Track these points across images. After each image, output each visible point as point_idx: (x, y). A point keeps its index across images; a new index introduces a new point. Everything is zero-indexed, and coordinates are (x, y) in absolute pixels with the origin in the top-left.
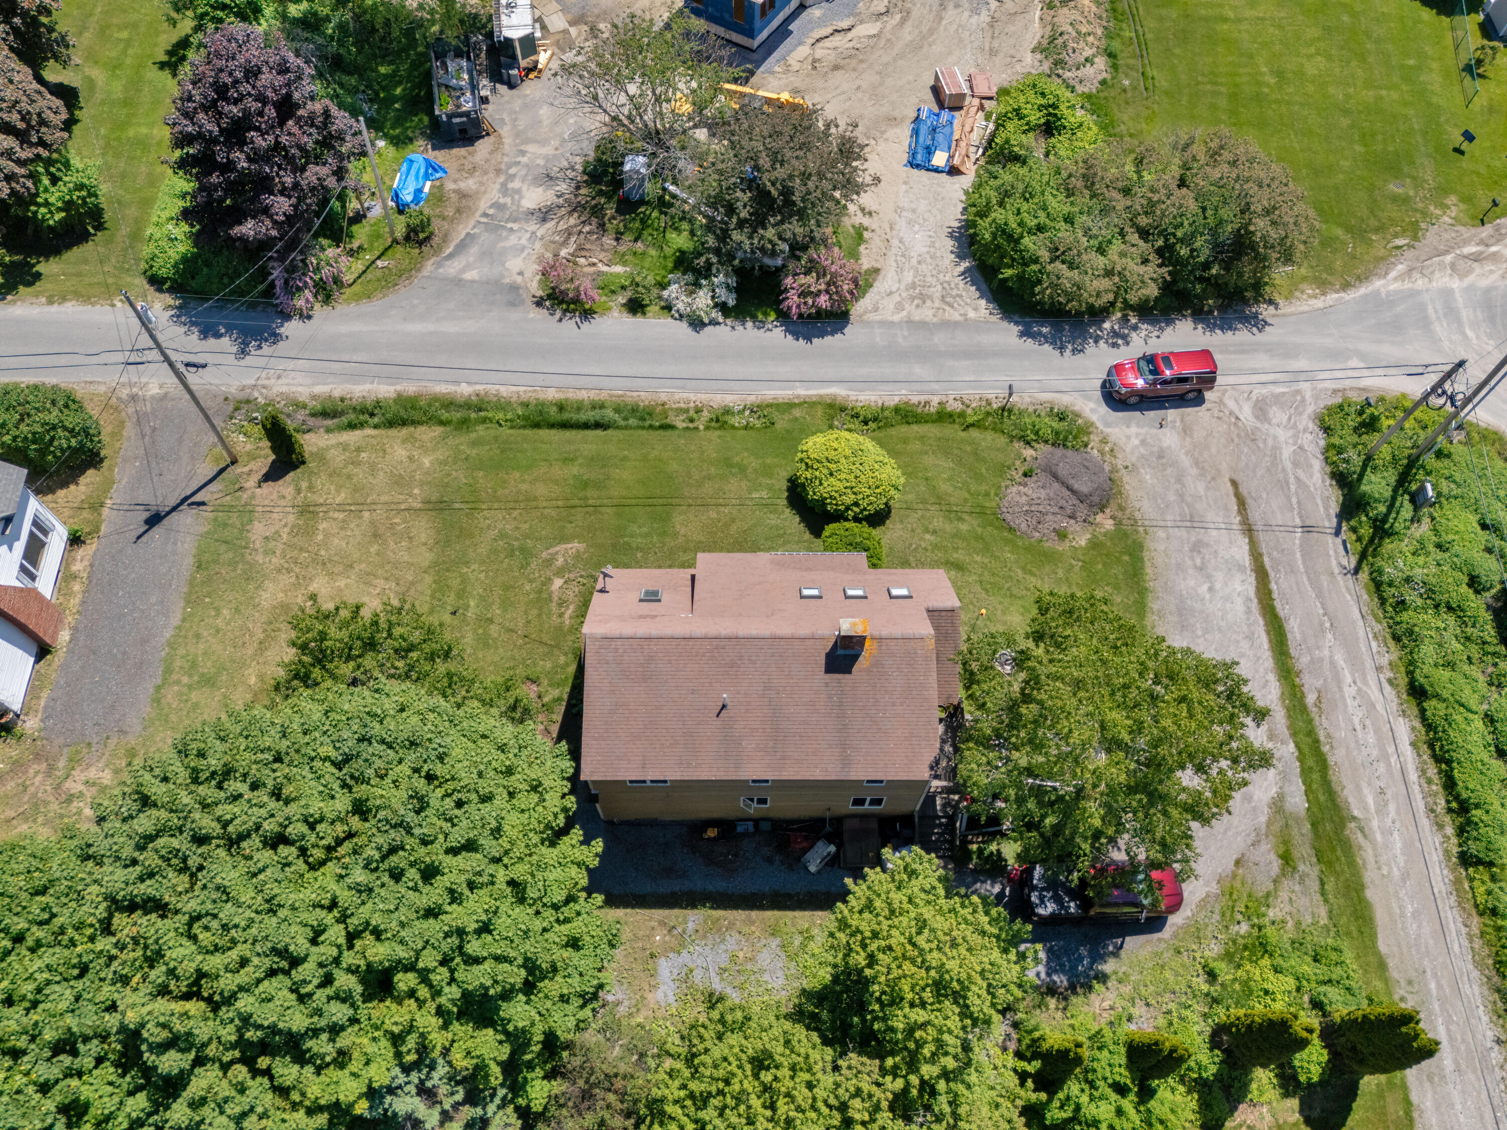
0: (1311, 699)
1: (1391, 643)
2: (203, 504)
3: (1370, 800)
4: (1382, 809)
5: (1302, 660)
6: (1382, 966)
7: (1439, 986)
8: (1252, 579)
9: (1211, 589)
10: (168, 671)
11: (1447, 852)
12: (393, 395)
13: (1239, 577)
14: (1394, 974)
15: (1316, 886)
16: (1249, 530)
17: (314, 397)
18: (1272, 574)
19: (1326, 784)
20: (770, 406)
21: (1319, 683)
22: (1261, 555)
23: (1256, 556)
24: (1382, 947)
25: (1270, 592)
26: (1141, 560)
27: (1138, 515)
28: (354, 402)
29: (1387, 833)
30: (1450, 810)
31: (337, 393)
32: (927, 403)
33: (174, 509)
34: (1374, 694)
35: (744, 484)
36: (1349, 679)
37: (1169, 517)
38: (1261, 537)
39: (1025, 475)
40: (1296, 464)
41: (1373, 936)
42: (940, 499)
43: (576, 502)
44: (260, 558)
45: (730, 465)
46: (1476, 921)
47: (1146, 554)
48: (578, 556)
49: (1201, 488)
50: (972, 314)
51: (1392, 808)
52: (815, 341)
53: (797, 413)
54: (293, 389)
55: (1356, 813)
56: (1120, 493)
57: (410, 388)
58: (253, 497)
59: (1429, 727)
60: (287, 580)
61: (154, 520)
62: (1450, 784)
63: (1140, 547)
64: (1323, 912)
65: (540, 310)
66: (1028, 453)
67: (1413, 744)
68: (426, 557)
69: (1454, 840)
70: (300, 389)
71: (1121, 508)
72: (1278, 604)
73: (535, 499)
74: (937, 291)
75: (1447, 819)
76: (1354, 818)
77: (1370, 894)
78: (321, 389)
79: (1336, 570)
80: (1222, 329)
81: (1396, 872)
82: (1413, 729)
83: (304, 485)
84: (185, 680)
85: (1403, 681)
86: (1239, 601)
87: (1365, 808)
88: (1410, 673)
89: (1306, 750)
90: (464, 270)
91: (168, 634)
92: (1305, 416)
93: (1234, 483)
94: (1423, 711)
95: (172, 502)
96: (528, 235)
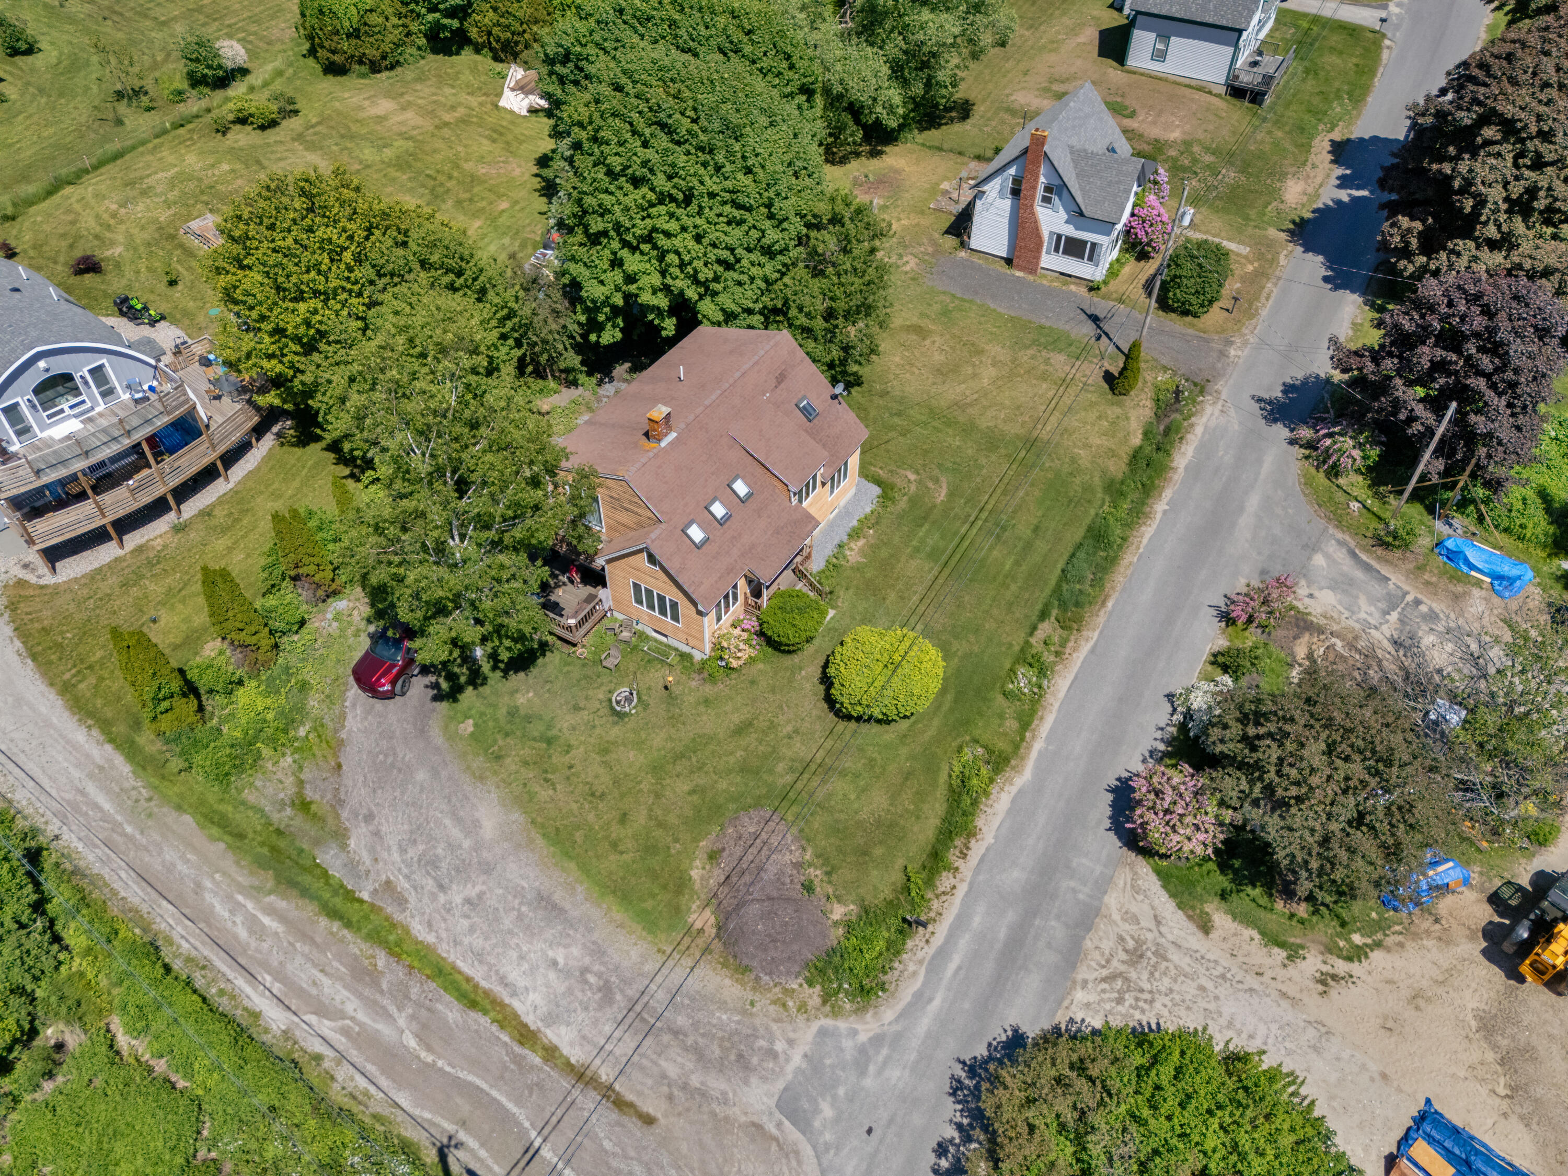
0: (382, 960)
2: (1097, 339)
4: (251, 920)
5: (419, 988)
6: (179, 808)
7: (124, 834)
8: (529, 1019)
10: (963, 300)
12: (1173, 465)
13: (543, 1009)
14: (166, 810)
16: (581, 1076)
17: (1192, 426)
19: (315, 898)
21: (385, 982)
22: (545, 1059)
23: (551, 1053)
25: (503, 1027)
27: (686, 961)
29: (236, 908)
31: (1190, 438)
33: (1100, 328)
38: (564, 1084)
39: (808, 881)
44: (1031, 352)
48: (931, 497)
50: (1080, 996)
53: (1011, 724)
54: (1206, 417)
56: (725, 965)
57: (1177, 477)
58: (1092, 363)
59: (251, 1040)
60: (1005, 360)
61: (1094, 318)
62: (200, 996)
63: (651, 930)
64: (251, 798)
65: (1249, 587)
66: (837, 912)
68: (983, 423)
69: (169, 958)
70: (1204, 419)
71: (706, 950)
75: (185, 969)
78: (1199, 430)
83: (1091, 389)
84: (952, 305)
85: (309, 1070)
86: (520, 983)
87: (269, 910)
88: (304, 1078)
89: (352, 907)
93: (649, 1120)
94: (268, 1052)
95: (1108, 329)
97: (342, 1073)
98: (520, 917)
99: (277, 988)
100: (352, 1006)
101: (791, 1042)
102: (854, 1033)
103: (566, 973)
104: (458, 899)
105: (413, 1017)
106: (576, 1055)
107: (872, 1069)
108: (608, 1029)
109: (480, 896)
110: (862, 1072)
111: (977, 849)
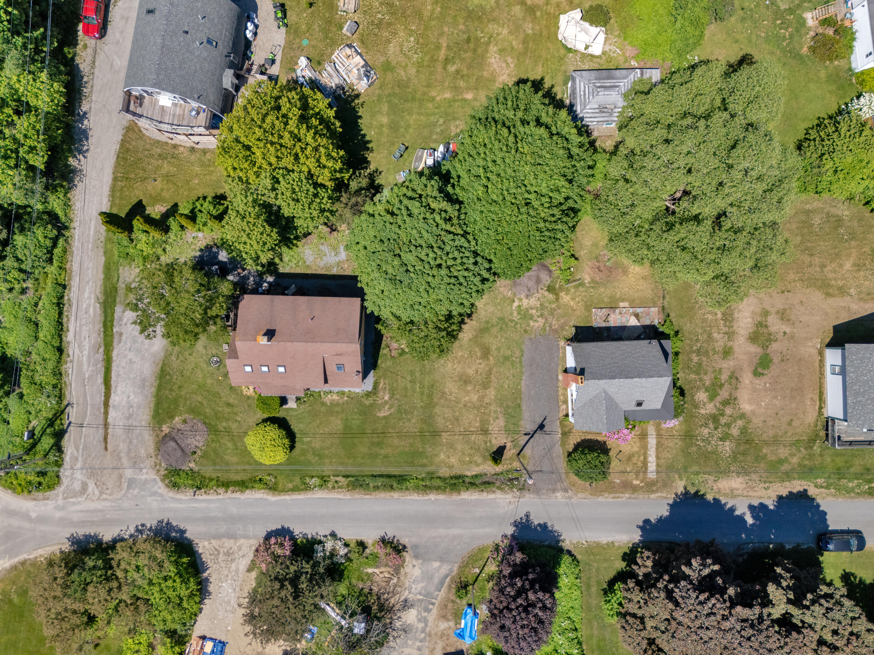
0: (102, 350)
1: (63, 372)
2: (525, 434)
3: (91, 310)
4: (89, 305)
5: (101, 366)
6: (105, 253)
7: (88, 246)
8: (111, 401)
9: (129, 397)
10: (521, 362)
11: (70, 290)
12: (462, 493)
13: (116, 403)
14: (102, 250)
15: (120, 279)
16: (106, 425)
17: (494, 492)
18: (102, 404)
19: (106, 317)
20: (302, 490)
21: (97, 356)
22: (104, 413)
23: (106, 413)
24: (103, 259)
25: (105, 396)
26: (154, 411)
27: (151, 432)
28: (477, 489)
29: (89, 298)
30: (64, 305)
31: (485, 494)
32: (233, 492)
33: (535, 432)
34: (77, 351)
35: (313, 445)
36: (85, 357)
37: (138, 431)
38: (101, 422)
39: (195, 452)
40: (76, 459)
41: (106, 262)
42: (232, 439)
43: (381, 435)
44: (498, 409)
45: (319, 455)
46: (68, 266)
47: (152, 413)
48: (380, 410)
49: (121, 447)
50: (206, 543)
51: (85, 306)
52: (280, 527)
53: (290, 486)
54: (503, 496)
55: (98, 305)
56: (156, 443)
57: (455, 497)
58: (507, 438)
59: (60, 336)
60: (487, 400)
61: (541, 427)
62: (60, 314)
63: (154, 417)
64: (121, 271)
65: (404, 543)
66: (192, 465)
67: (68, 331)
68: (437, 410)
69: (65, 294)
70: (500, 496)
71: (157, 436)
72: (103, 390)
73: (398, 437)
74: (221, 557)
75: (65, 302)
76: (99, 303)
77: (102, 276)
78: (492, 496)
79: (75, 406)
80: (90, 536)
81: (90, 284)
82: (66, 337)
83: (488, 444)
84: (514, 359)
85: (64, 356)
86: (119, 392)
87: (94, 307)
88: (60, 358)
89: (109, 329)
90: (440, 567)
91: (524, 377)
92: (65, 485)
93: (106, 449)
94: (61, 342)
95: (536, 435)
96: (413, 591)
97: (69, 365)
98: (135, 378)
99: (78, 329)
100: (86, 353)
101: (147, 473)
102: (160, 488)
103: (128, 402)
104: (129, 357)
105: (93, 371)
106: (110, 420)
107: (153, 498)
108: (121, 424)
109: (135, 362)
110: (151, 496)
111: (238, 495)
